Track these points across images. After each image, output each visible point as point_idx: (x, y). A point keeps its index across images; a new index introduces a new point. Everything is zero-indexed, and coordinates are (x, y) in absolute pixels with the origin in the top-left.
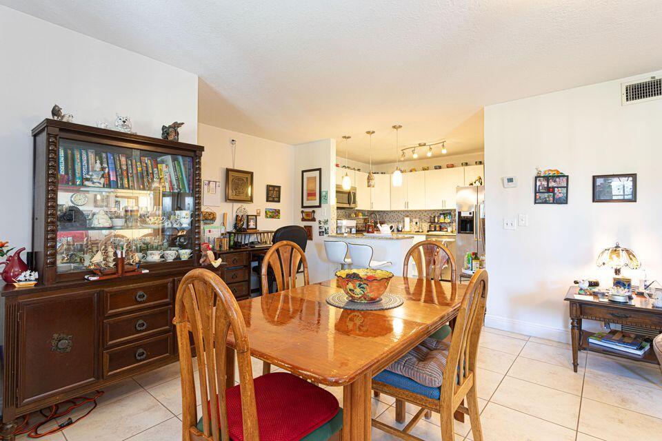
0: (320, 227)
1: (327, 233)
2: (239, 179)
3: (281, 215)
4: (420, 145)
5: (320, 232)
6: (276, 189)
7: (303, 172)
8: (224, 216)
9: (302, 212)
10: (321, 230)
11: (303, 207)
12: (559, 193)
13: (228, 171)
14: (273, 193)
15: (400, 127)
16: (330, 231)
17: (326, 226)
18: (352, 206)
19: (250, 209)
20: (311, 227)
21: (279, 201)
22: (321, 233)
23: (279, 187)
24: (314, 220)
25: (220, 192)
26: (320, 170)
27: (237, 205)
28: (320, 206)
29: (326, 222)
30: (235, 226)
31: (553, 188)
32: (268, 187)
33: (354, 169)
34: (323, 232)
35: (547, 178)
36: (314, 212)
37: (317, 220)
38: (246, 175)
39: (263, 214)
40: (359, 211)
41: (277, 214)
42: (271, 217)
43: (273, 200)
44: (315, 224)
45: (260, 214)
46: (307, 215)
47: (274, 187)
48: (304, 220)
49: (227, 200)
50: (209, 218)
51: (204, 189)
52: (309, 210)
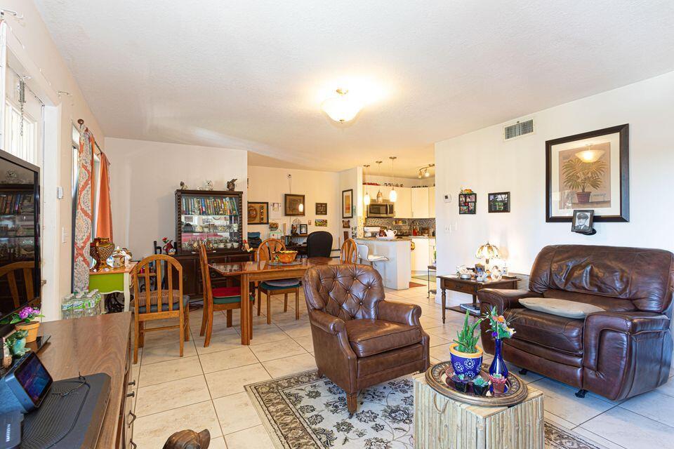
0: (352, 232)
1: (356, 237)
2: (294, 200)
3: (328, 224)
4: (430, 166)
6: (324, 206)
7: (343, 192)
8: (284, 225)
9: (343, 221)
10: (353, 235)
11: (343, 218)
12: (471, 206)
13: (286, 195)
14: (321, 209)
15: (395, 158)
16: (358, 236)
17: (356, 232)
18: (390, 215)
19: (303, 220)
20: (347, 232)
21: (326, 214)
22: (353, 237)
23: (326, 204)
24: (349, 227)
25: (281, 210)
26: (352, 190)
27: (293, 218)
28: (352, 217)
29: (356, 228)
30: (292, 232)
31: (468, 202)
32: (317, 204)
33: (397, 186)
35: (465, 196)
36: (349, 221)
37: (351, 227)
38: (300, 198)
39: (313, 223)
40: (399, 219)
41: (324, 223)
42: (319, 225)
43: (321, 214)
44: (349, 230)
45: (310, 224)
46: (346, 224)
47: (321, 204)
48: (344, 227)
49: (286, 215)
50: (274, 227)
51: (271, 208)
52: (347, 220)
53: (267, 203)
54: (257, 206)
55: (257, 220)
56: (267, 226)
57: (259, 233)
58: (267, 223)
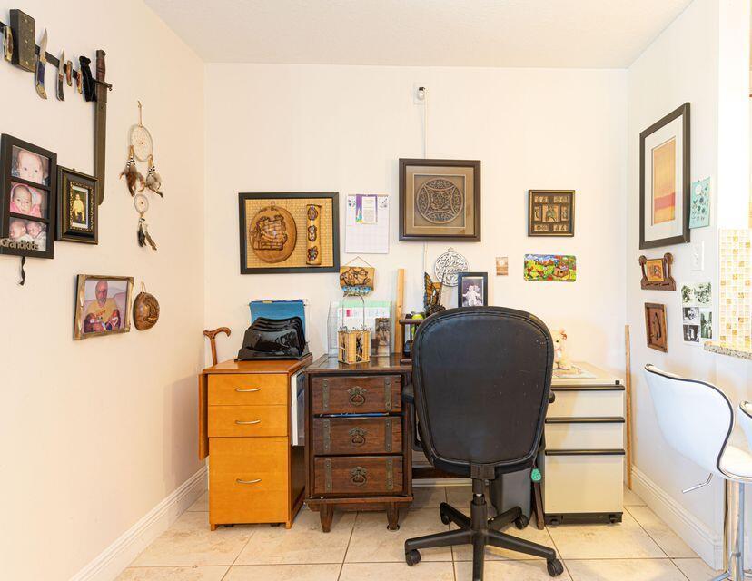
0: (686, 310)
1: (707, 335)
2: (439, 183)
3: (580, 272)
5: (686, 328)
6: (561, 200)
7: (644, 135)
9: (643, 261)
10: (689, 322)
11: (644, 244)
13: (406, 163)
16: (717, 328)
17: (704, 309)
19: (472, 257)
20: (661, 307)
21: (569, 233)
22: (691, 332)
23: (570, 195)
24: (669, 284)
25: (386, 220)
26: (685, 113)
28: (685, 238)
29: (705, 293)
34: (695, 328)
36: (668, 259)
37: (679, 286)
39: (517, 270)
41: (560, 269)
42: (542, 276)
43: (551, 232)
44: (672, 301)
45: (502, 271)
46: (654, 270)
47: (551, 194)
48: (646, 284)
49: (405, 236)
50: (358, 283)
51: (347, 213)
52: (659, 253)
53: (334, 197)
54: (297, 208)
55: (298, 259)
56: (334, 278)
57: (299, 305)
58: (336, 268)
